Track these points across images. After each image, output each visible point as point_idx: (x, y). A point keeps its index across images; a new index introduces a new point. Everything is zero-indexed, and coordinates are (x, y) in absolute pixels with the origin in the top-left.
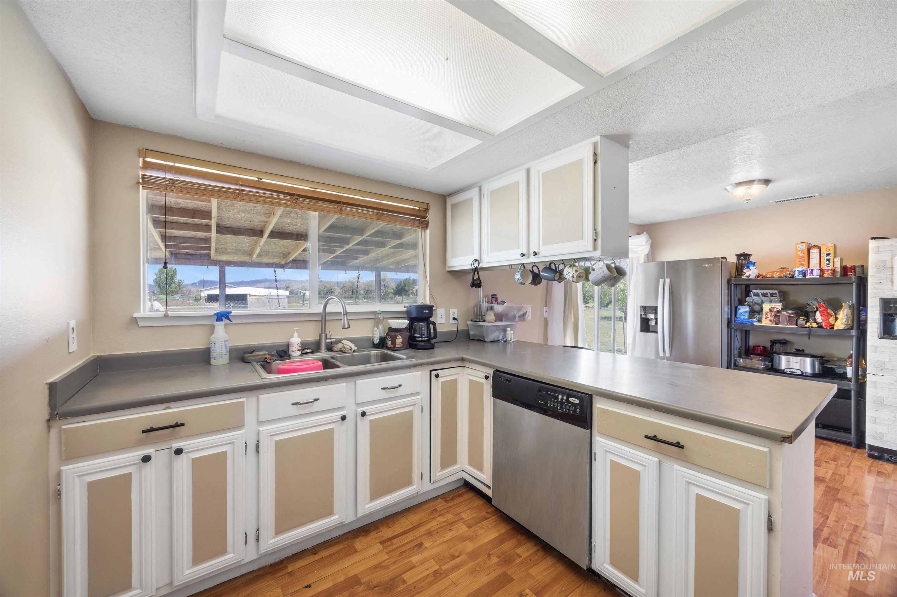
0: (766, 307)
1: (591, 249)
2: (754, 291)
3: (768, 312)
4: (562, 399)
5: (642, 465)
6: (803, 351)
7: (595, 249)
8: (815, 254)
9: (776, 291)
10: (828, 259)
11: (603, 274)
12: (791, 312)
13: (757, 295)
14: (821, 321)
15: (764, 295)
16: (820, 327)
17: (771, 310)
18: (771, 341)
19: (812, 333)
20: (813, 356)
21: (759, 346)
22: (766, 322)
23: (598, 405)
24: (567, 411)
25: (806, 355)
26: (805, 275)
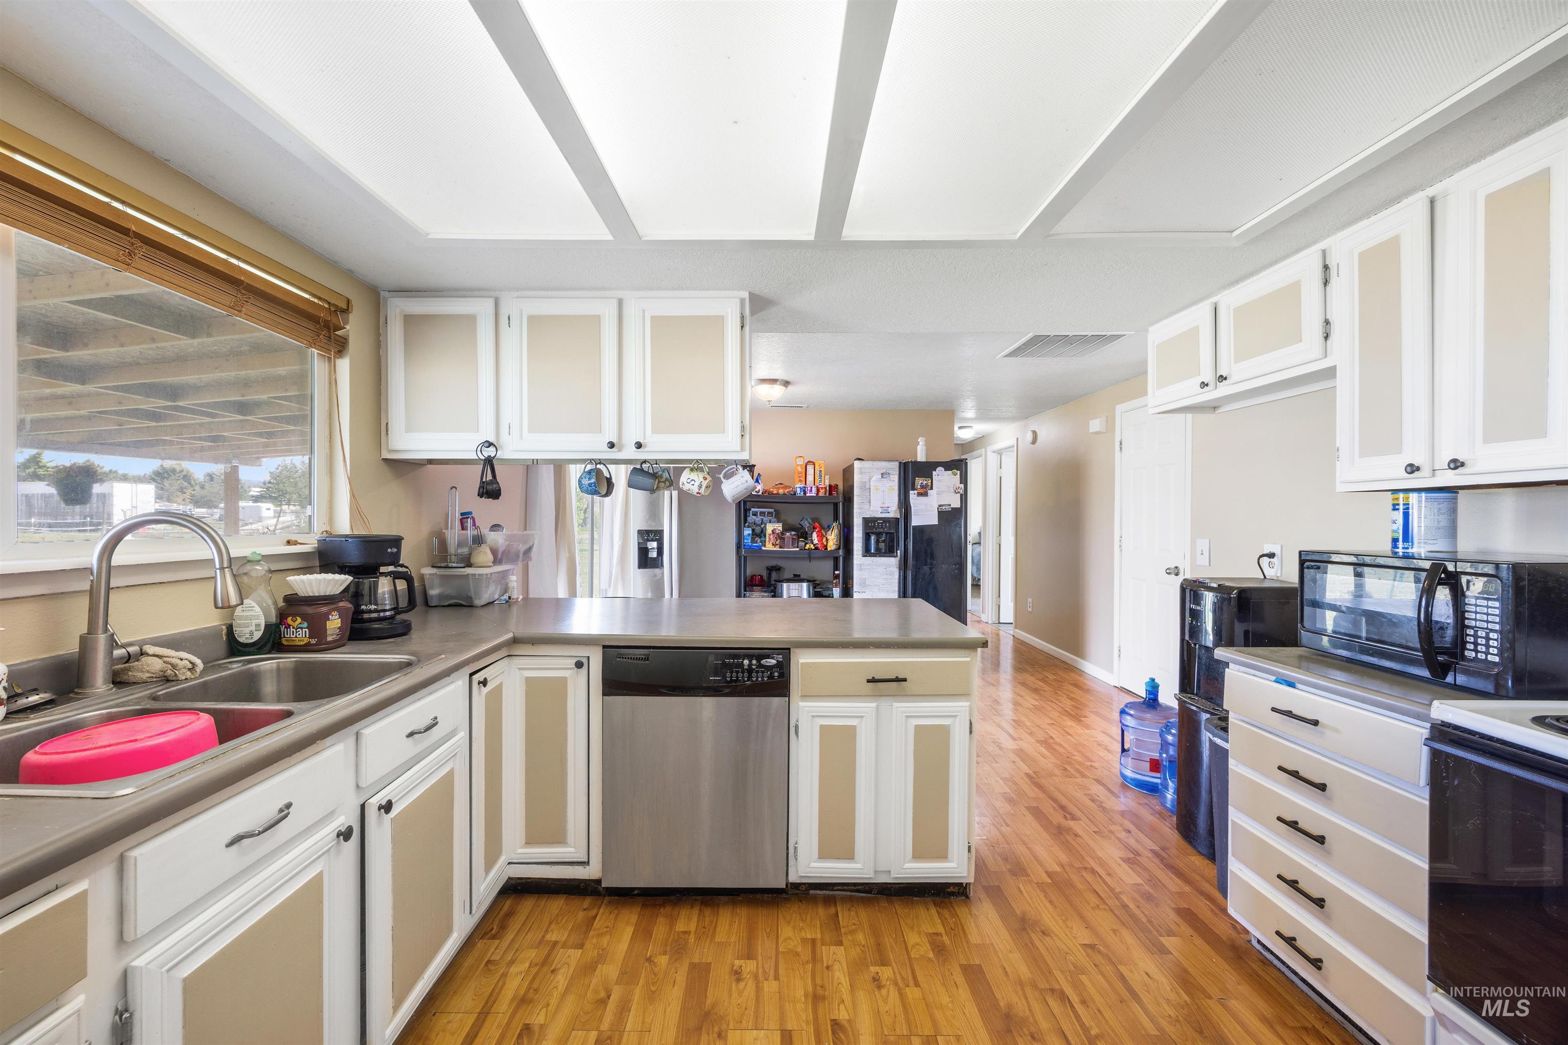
0: (770, 528)
1: (738, 448)
2: (752, 509)
3: (770, 534)
4: (750, 665)
5: (857, 717)
6: (799, 576)
7: (743, 449)
8: (810, 469)
9: (772, 510)
10: (820, 476)
11: (745, 485)
12: (793, 533)
13: (755, 514)
14: (817, 542)
15: (762, 514)
16: (816, 548)
17: (773, 532)
18: (768, 569)
19: (812, 556)
20: (808, 581)
21: (755, 575)
22: (769, 547)
23: (801, 661)
24: (760, 679)
25: (802, 581)
26: (805, 493)
